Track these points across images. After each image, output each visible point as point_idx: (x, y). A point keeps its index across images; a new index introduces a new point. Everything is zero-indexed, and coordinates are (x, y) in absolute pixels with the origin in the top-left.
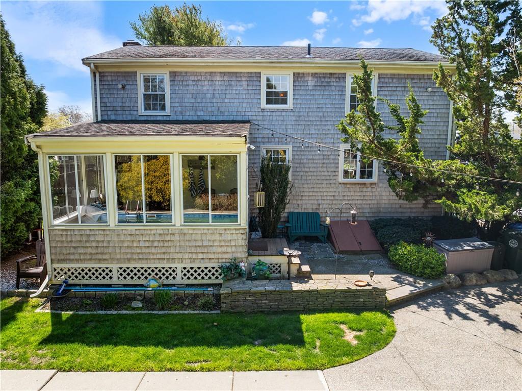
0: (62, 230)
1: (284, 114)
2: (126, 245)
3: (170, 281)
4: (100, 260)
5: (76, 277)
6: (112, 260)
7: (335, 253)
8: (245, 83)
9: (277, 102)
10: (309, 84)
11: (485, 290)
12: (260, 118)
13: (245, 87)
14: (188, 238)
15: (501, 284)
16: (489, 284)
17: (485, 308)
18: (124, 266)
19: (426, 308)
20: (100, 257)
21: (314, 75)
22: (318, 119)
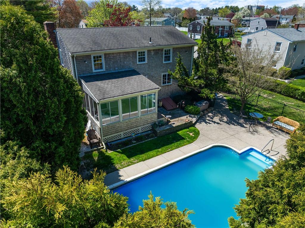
0: (106, 126)
1: (144, 65)
2: (125, 126)
3: (138, 133)
4: (117, 132)
5: (110, 139)
6: (121, 131)
7: (167, 111)
8: (131, 56)
9: (141, 61)
10: (152, 54)
11: (209, 114)
12: (136, 68)
13: (131, 57)
14: (142, 119)
15: (211, 112)
16: (209, 113)
17: (211, 120)
18: (124, 132)
19: (200, 123)
20: (117, 131)
21: (154, 50)
22: (155, 65)
